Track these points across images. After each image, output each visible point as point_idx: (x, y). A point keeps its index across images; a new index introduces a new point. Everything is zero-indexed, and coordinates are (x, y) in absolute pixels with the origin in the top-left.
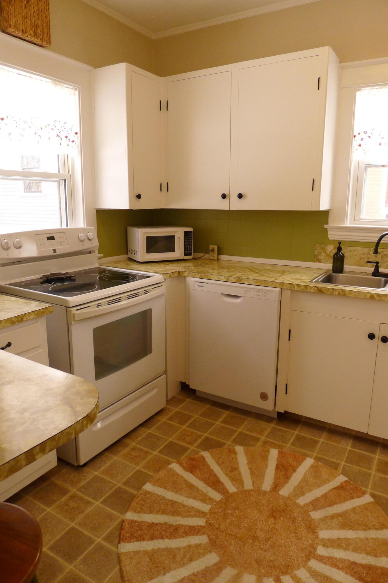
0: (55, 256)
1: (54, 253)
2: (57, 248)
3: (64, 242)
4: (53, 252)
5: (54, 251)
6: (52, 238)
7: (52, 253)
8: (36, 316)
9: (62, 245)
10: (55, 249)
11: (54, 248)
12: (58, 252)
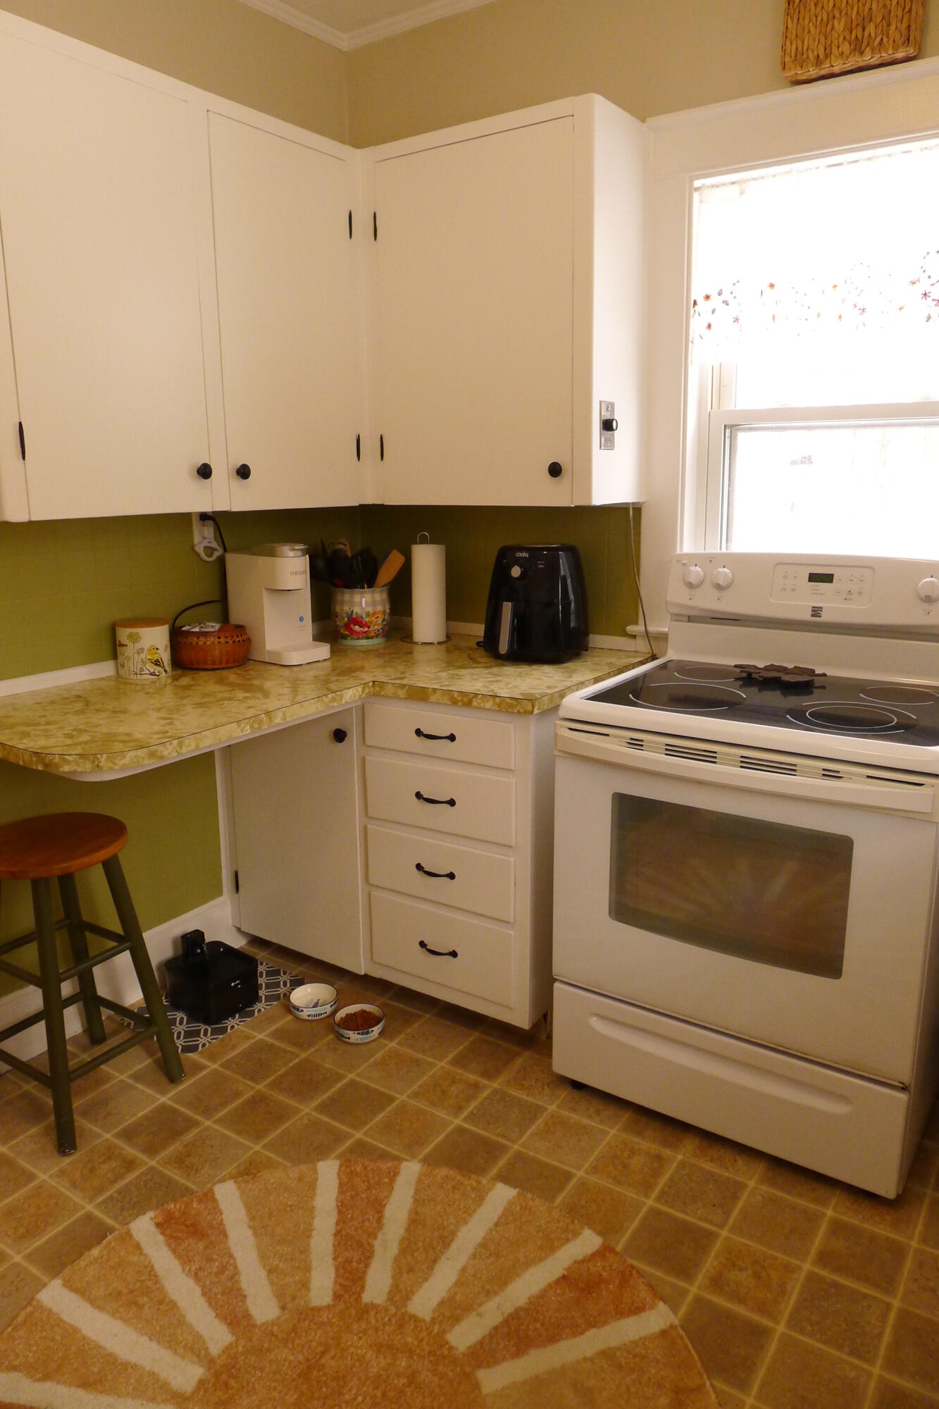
0: (815, 624)
1: (812, 616)
2: (828, 605)
3: (860, 593)
4: (810, 613)
5: (816, 611)
6: (828, 578)
7: (807, 616)
8: (496, 708)
9: (850, 599)
10: (822, 608)
11: (820, 605)
12: (826, 617)
